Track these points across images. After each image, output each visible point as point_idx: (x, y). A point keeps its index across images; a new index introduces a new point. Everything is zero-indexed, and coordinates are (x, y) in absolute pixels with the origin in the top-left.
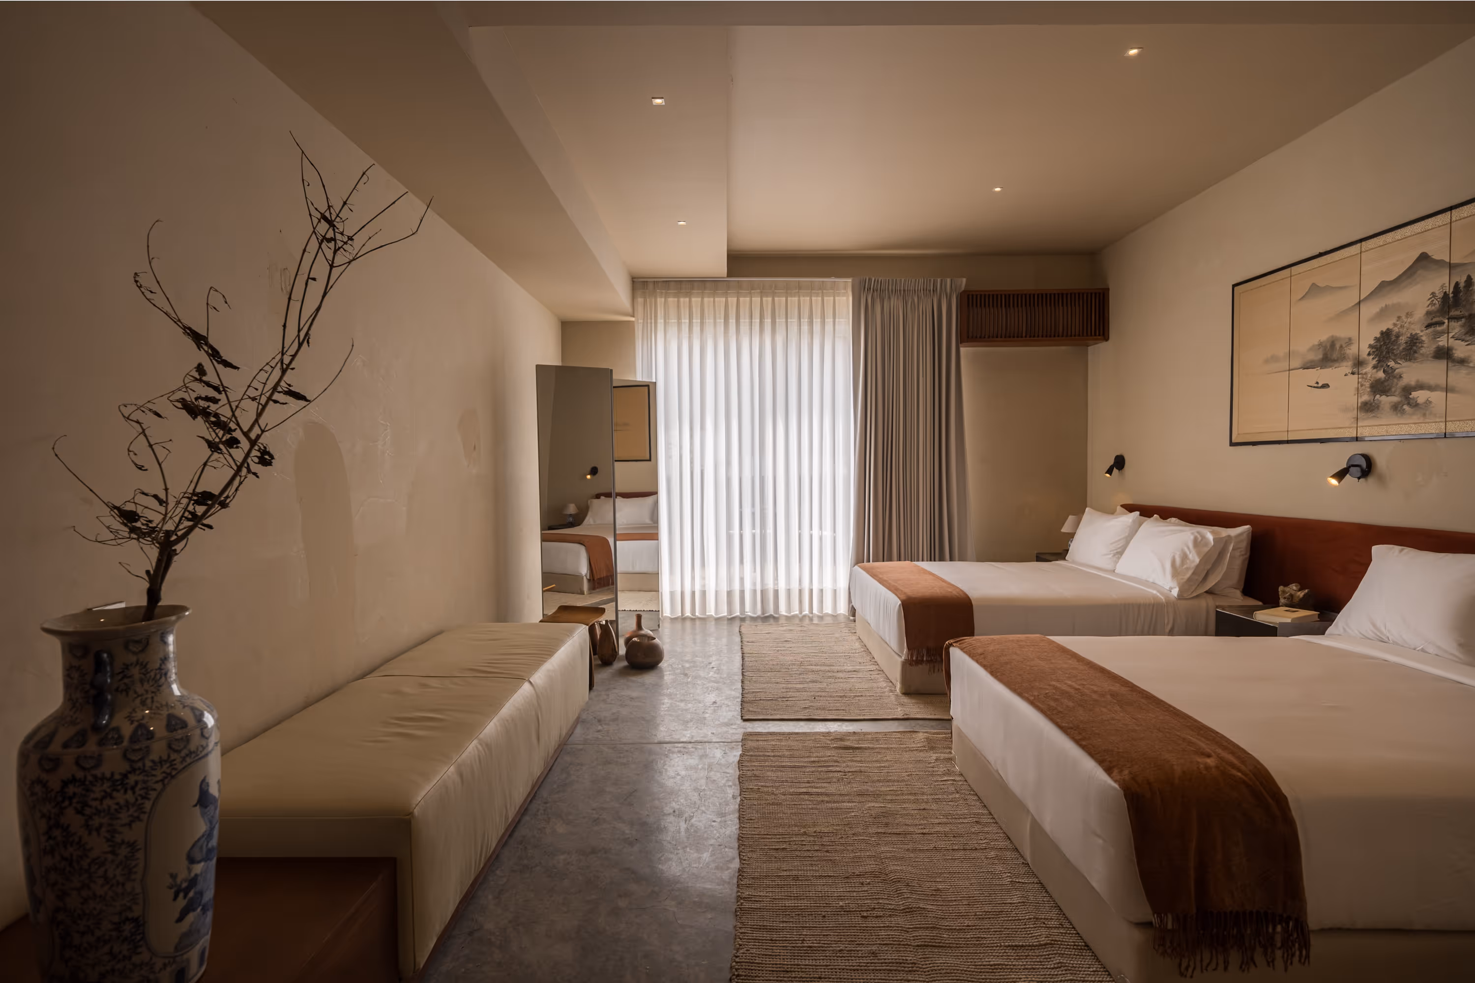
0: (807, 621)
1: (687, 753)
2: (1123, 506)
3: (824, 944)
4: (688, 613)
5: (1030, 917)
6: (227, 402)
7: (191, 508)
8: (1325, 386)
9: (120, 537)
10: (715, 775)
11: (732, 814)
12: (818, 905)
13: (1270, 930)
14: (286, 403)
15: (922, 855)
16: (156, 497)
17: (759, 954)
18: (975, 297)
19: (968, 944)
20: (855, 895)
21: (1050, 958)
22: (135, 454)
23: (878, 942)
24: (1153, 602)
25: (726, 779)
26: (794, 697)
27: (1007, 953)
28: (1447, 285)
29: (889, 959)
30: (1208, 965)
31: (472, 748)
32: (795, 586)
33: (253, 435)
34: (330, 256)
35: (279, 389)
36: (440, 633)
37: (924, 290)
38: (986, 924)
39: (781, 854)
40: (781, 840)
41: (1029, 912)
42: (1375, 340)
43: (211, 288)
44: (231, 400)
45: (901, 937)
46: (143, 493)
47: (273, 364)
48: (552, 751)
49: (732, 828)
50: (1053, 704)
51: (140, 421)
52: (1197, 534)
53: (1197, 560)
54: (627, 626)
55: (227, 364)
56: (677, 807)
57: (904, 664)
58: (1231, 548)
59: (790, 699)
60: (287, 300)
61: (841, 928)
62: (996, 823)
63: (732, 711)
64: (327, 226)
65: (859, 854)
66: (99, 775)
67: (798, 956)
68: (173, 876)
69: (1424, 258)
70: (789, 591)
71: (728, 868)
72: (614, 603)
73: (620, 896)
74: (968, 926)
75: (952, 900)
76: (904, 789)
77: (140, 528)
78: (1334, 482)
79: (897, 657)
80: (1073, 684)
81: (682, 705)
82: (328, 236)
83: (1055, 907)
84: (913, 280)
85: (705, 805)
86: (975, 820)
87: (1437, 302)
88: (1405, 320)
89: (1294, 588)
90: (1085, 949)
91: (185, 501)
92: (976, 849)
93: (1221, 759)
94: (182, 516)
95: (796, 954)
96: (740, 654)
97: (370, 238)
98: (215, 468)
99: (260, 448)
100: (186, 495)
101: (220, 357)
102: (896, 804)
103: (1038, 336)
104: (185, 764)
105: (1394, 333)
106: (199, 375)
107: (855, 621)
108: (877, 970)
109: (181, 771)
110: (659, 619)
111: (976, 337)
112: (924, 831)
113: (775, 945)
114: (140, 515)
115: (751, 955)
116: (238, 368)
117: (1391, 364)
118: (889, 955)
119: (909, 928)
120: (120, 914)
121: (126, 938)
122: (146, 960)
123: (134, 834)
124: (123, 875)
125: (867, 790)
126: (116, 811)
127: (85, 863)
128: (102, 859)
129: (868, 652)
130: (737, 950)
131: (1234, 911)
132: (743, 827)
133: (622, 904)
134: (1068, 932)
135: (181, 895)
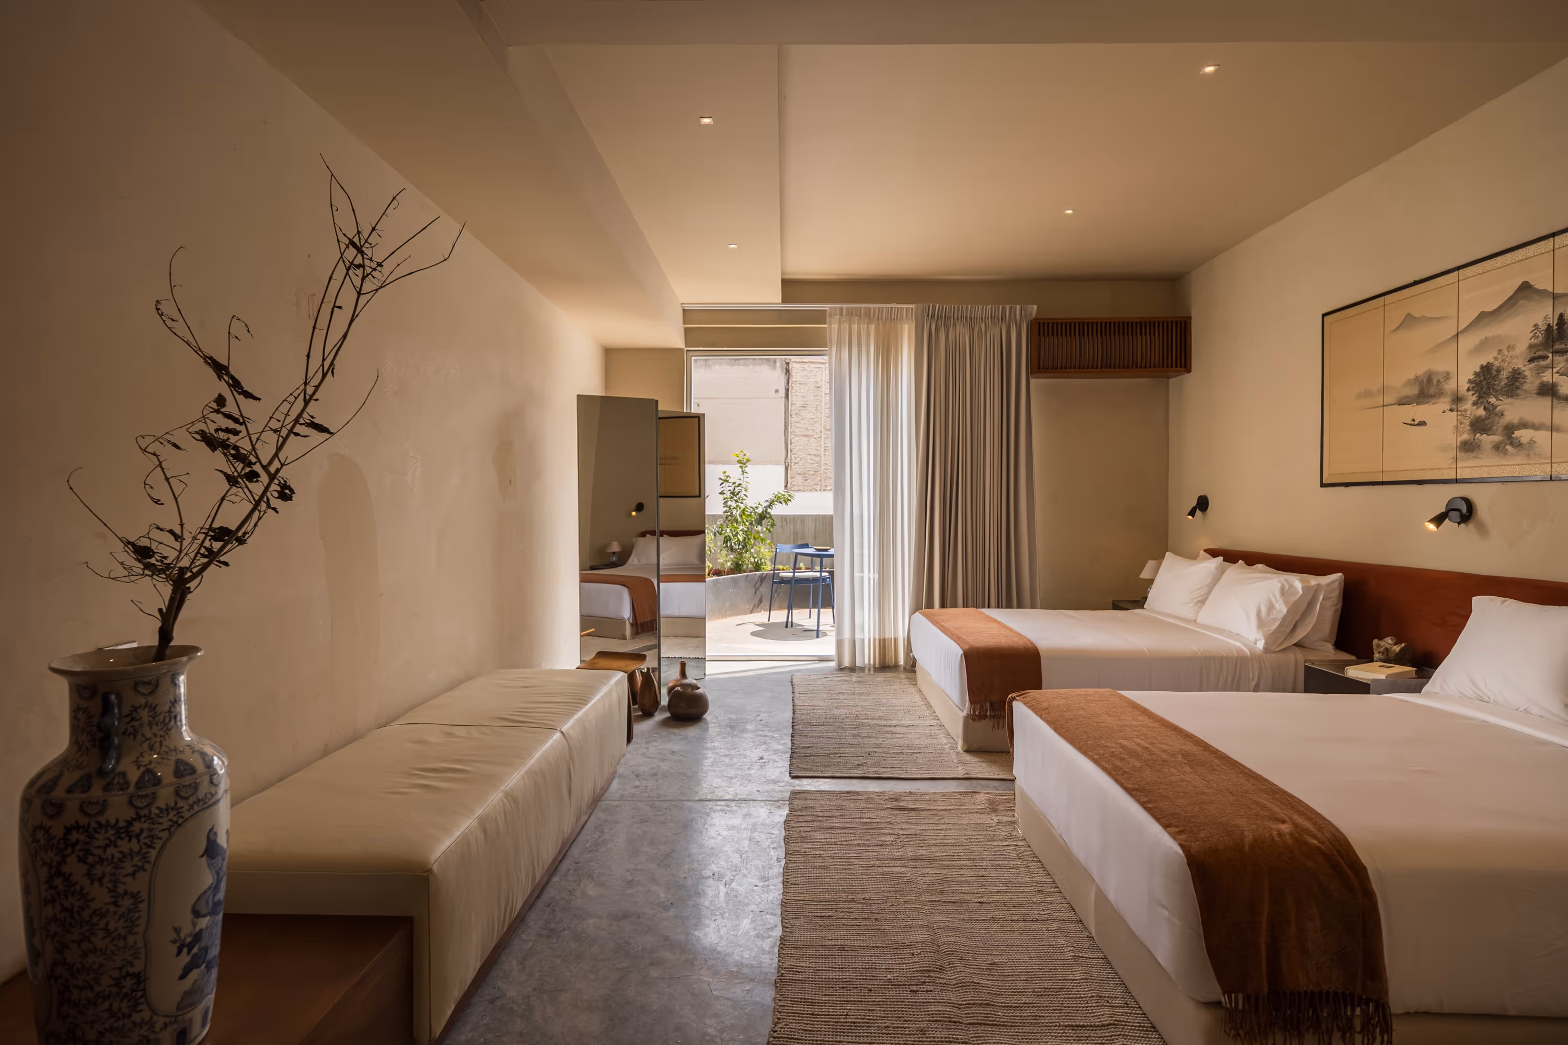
1: (730, 811)
2: (1206, 551)
3: (869, 1019)
5: (1093, 994)
6: (246, 434)
7: (207, 544)
8: (1422, 423)
9: (134, 573)
10: (760, 836)
11: (777, 878)
12: (865, 977)
13: (1349, 1013)
14: (307, 436)
15: (979, 926)
16: (171, 532)
17: (799, 1029)
18: (1046, 325)
19: (1024, 1023)
20: (905, 967)
21: (1113, 1040)
22: (152, 488)
23: (928, 1019)
24: (1236, 654)
25: (770, 840)
26: (848, 753)
27: (1066, 1033)
28: (1551, 316)
29: (938, 1038)
31: (497, 801)
33: (272, 469)
34: (357, 282)
35: (302, 421)
37: (991, 317)
38: (1044, 1001)
39: (827, 922)
40: (827, 907)
41: (1092, 990)
42: (1474, 375)
43: (233, 316)
44: (251, 433)
45: (952, 1013)
46: (158, 528)
47: (296, 394)
49: (775, 893)
50: (1119, 763)
51: (158, 454)
52: (1284, 582)
53: (1285, 610)
54: (670, 675)
55: (248, 395)
56: (716, 869)
57: (966, 719)
58: (1321, 597)
59: (843, 755)
60: (312, 329)
61: (888, 1003)
62: (1060, 892)
63: (779, 768)
64: (355, 252)
65: (910, 923)
66: (103, 822)
67: (840, 1032)
68: (177, 930)
69: (1525, 288)
71: (769, 937)
72: (656, 650)
73: (652, 964)
74: (1025, 1003)
75: (1009, 975)
76: (962, 854)
77: (154, 565)
78: (1432, 527)
79: (959, 711)
80: (1142, 742)
81: (727, 760)
82: (356, 262)
83: (1121, 984)
84: (980, 307)
85: (747, 868)
86: (1037, 888)
87: (1540, 335)
88: (1506, 353)
89: (1390, 641)
90: (1151, 1031)
91: (201, 537)
92: (1037, 920)
93: (1296, 825)
94: (198, 553)
95: (839, 1030)
96: (791, 707)
97: (399, 265)
98: (233, 502)
99: (280, 482)
100: (203, 531)
101: (242, 388)
102: (953, 870)
103: (1115, 367)
104: (192, 812)
105: (1495, 368)
106: (218, 406)
107: (914, 672)
109: (187, 819)
110: (704, 667)
111: (1048, 368)
112: (982, 900)
113: (816, 1019)
114: (155, 551)
115: (790, 1030)
116: (259, 399)
117: (1493, 400)
118: (938, 1033)
119: (961, 1005)
120: (121, 969)
121: (126, 995)
122: (147, 1018)
123: (138, 885)
124: (124, 928)
125: (922, 855)
126: (120, 860)
127: (86, 914)
128: (104, 911)
129: (928, 705)
130: (776, 1024)
131: (1309, 991)
132: (787, 892)
133: (654, 973)
134: (1134, 1012)
135: (185, 950)
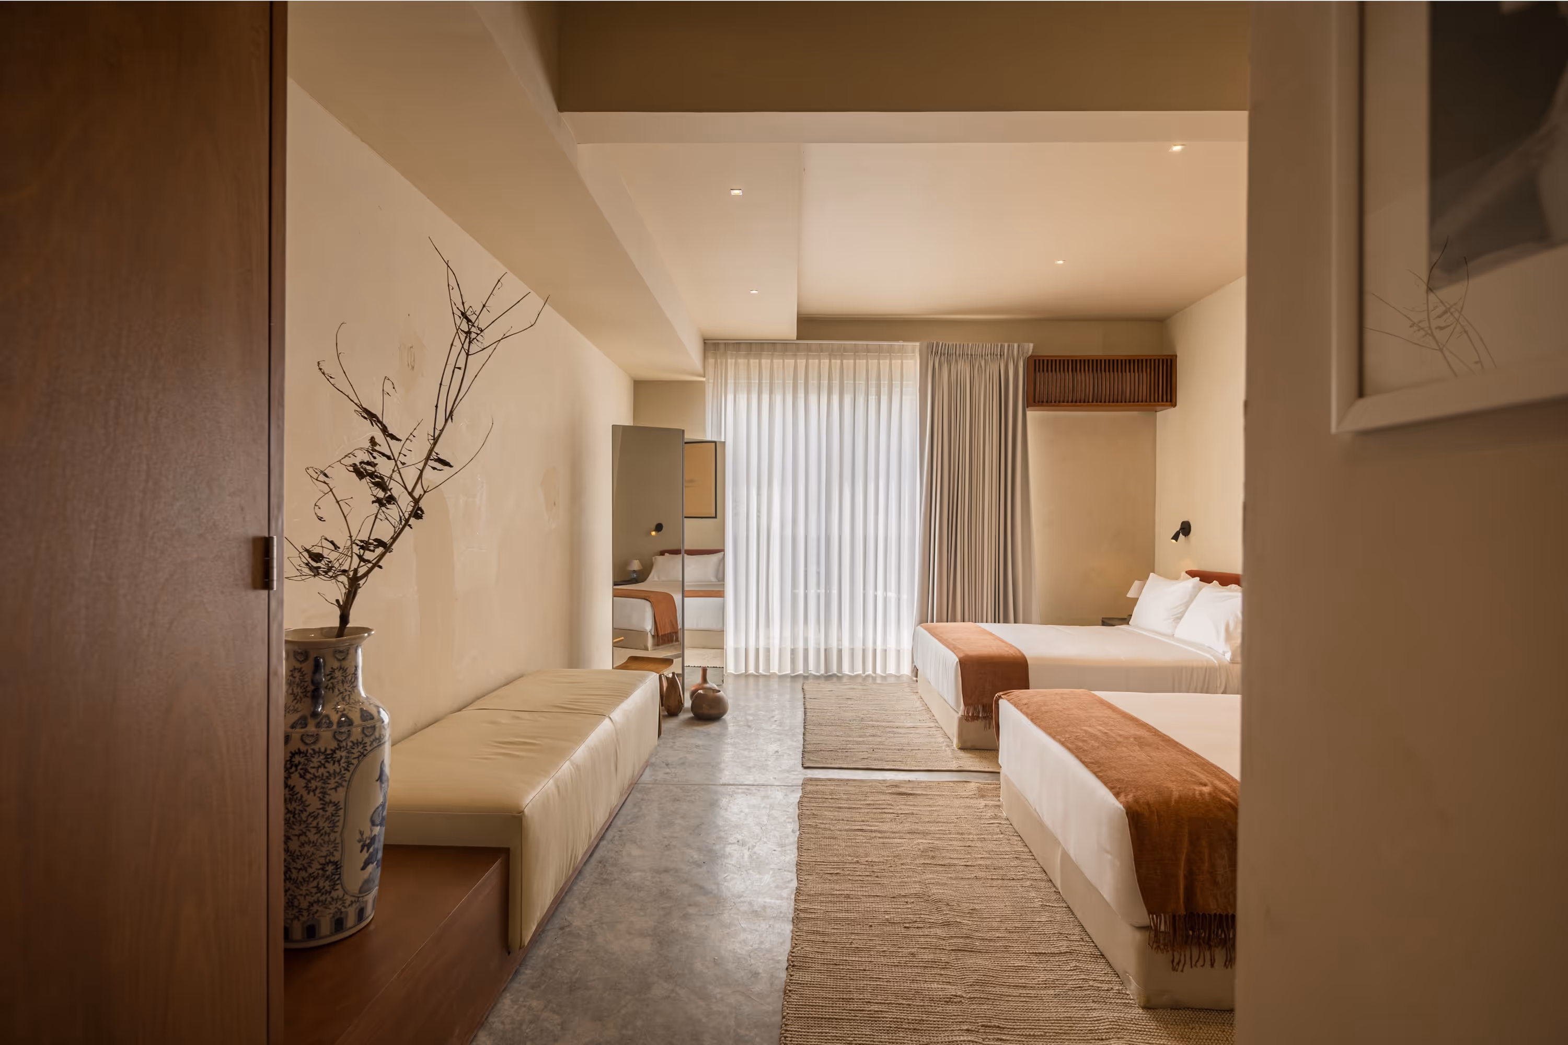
0: (870, 680)
1: (750, 793)
2: (1186, 572)
4: (752, 670)
5: (1055, 932)
9: (304, 574)
10: (777, 813)
12: (866, 917)
14: (442, 470)
15: (963, 882)
17: (812, 952)
18: (1041, 362)
19: (997, 951)
20: (900, 911)
21: (1068, 963)
22: (320, 508)
23: (918, 946)
24: (1206, 665)
25: (786, 816)
26: (854, 749)
29: (925, 959)
30: (1197, 961)
31: (566, 767)
32: (859, 646)
33: (416, 495)
34: (466, 345)
35: (432, 457)
36: (521, 676)
37: (991, 354)
38: (1015, 936)
39: (835, 878)
40: (835, 867)
41: (1054, 929)
43: (385, 378)
44: (399, 467)
45: (938, 943)
46: (323, 540)
47: (428, 436)
48: (626, 786)
49: (792, 856)
50: (1080, 744)
51: (327, 482)
54: (692, 680)
55: (395, 438)
56: (740, 837)
57: (960, 720)
59: (849, 750)
60: (439, 386)
61: (885, 935)
62: (1035, 859)
63: (793, 760)
64: (465, 321)
65: (906, 880)
66: (317, 750)
68: (362, 833)
70: (852, 651)
71: (787, 887)
72: (681, 659)
73: (690, 905)
74: (998, 937)
75: (987, 918)
76: (952, 829)
79: (954, 713)
80: (1103, 729)
81: (746, 753)
82: (466, 330)
83: (1079, 926)
84: (981, 345)
85: (766, 837)
86: (1016, 856)
90: (1100, 958)
92: (1013, 879)
93: (1215, 787)
96: (803, 710)
101: (388, 432)
102: (944, 841)
103: (1105, 402)
104: (372, 747)
106: (371, 445)
107: (917, 681)
108: (914, 966)
109: (369, 752)
110: (723, 675)
111: (1043, 402)
112: (968, 864)
113: (826, 945)
114: (324, 556)
115: (806, 952)
116: (402, 441)
119: (945, 937)
120: (325, 857)
121: (328, 877)
122: (341, 896)
123: (338, 796)
124: (329, 827)
125: (918, 829)
126: (327, 777)
127: (304, 816)
128: (316, 813)
129: (928, 710)
130: (794, 948)
131: (1218, 913)
132: (801, 856)
133: (691, 910)
134: (1087, 944)
135: (366, 849)
